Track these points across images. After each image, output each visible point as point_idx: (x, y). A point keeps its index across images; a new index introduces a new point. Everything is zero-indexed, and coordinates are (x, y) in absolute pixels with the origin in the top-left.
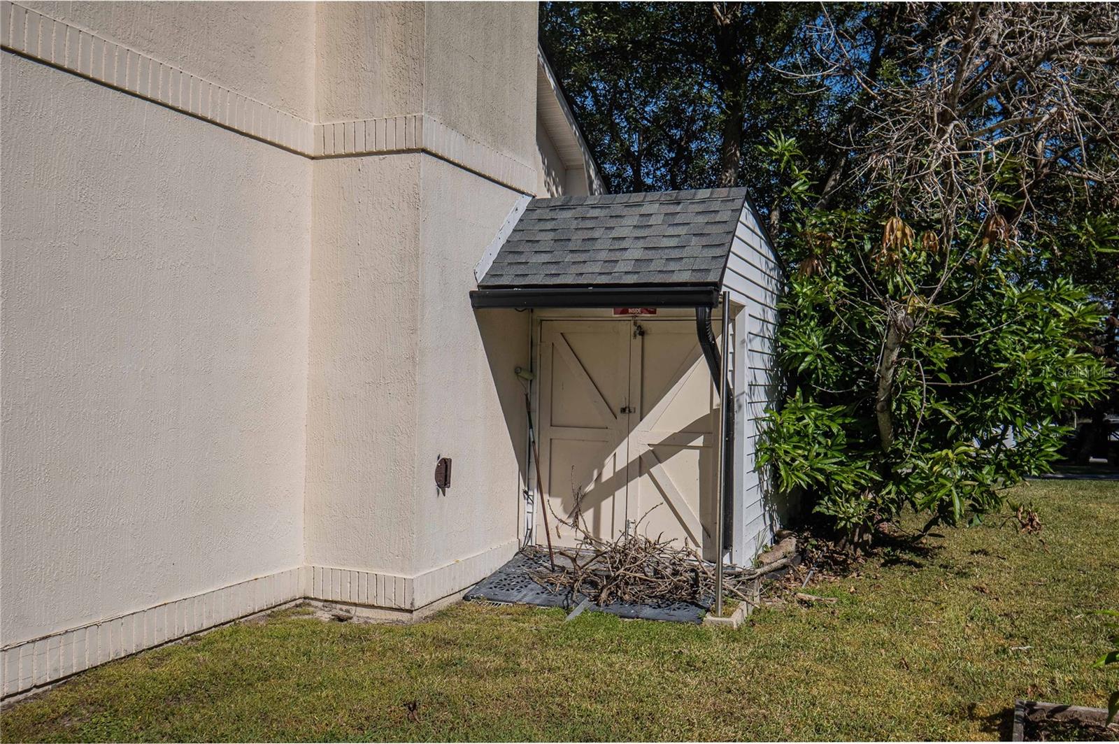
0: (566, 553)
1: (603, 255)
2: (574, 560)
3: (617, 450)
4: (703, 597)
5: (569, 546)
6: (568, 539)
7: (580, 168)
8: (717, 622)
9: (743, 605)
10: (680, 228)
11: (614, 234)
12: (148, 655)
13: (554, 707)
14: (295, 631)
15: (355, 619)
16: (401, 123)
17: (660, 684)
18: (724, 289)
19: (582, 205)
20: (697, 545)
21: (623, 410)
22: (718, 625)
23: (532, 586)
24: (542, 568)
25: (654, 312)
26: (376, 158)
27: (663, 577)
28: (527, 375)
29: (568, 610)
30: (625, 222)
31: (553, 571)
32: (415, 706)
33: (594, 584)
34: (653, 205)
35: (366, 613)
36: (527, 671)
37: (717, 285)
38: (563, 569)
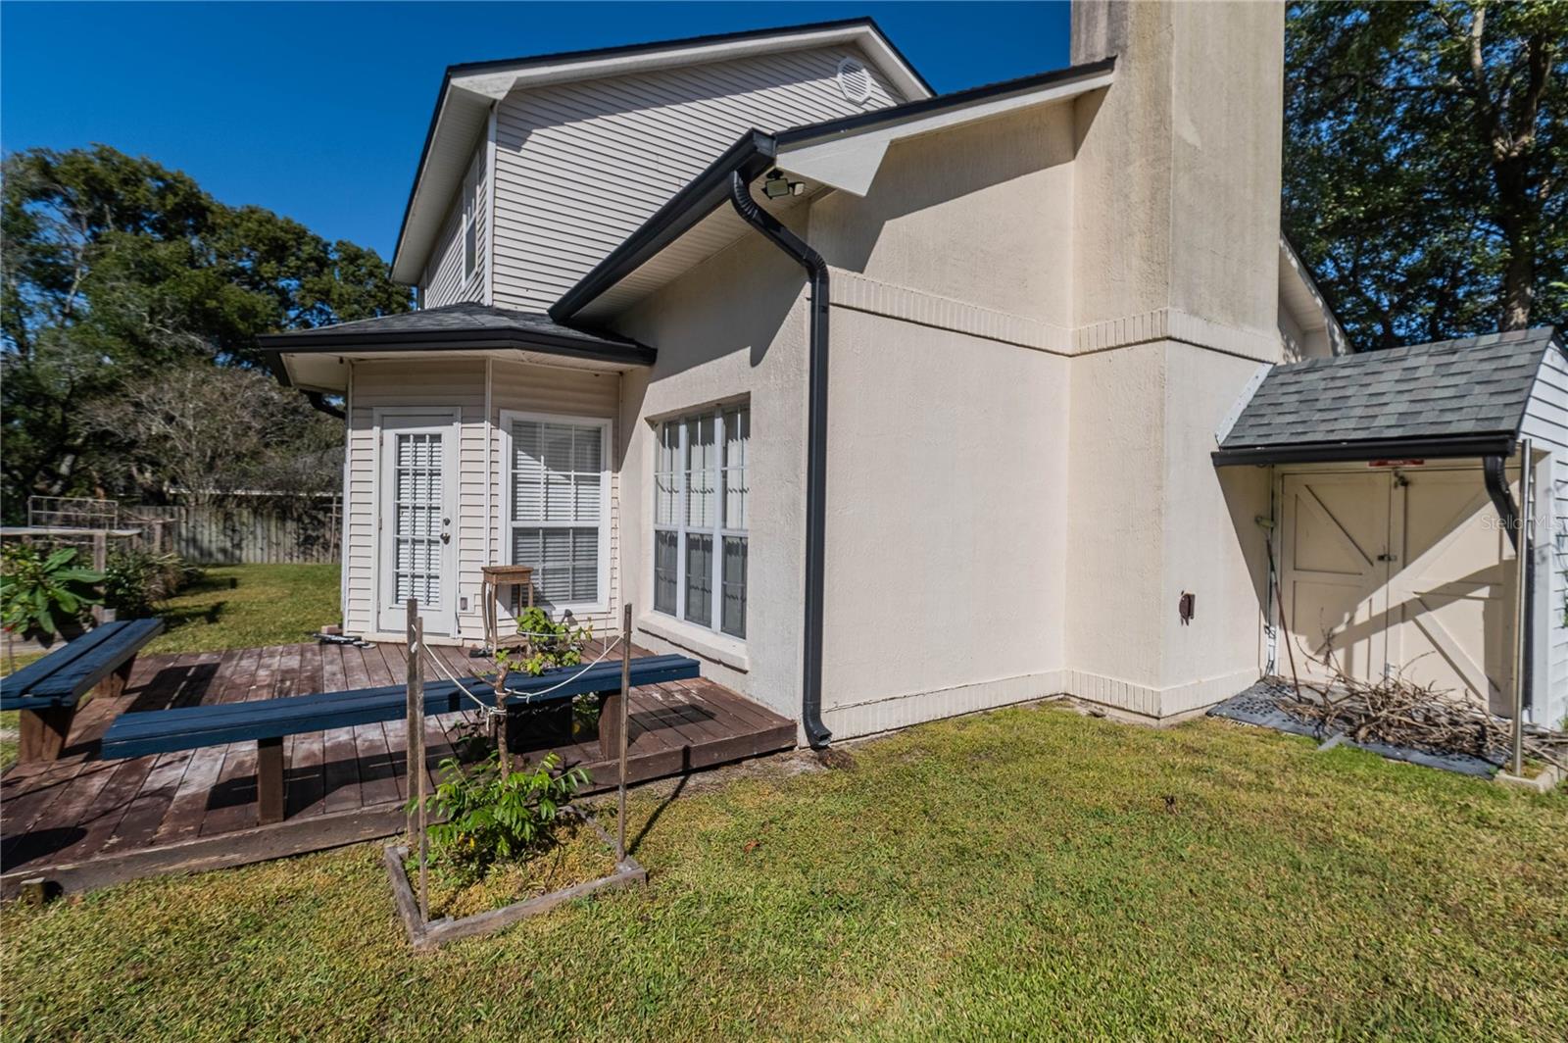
0: (1315, 686)
1: (1359, 412)
2: (1324, 695)
3: (1374, 596)
4: (1493, 753)
5: (1320, 681)
6: (1317, 674)
7: (1321, 331)
8: (1516, 782)
9: (1553, 769)
10: (1459, 377)
11: (1371, 390)
12: (956, 720)
13: (1317, 831)
14: (1060, 720)
15: (1107, 717)
16: (1148, 318)
17: (1444, 833)
18: (1521, 437)
19: (1331, 366)
20: (1480, 697)
21: (1381, 558)
22: (1517, 786)
23: (1277, 712)
24: (1286, 698)
25: (1422, 463)
26: (1124, 349)
27: (1437, 725)
28: (1268, 523)
29: (1319, 741)
30: (1383, 377)
31: (1300, 701)
32: (1172, 800)
33: (1349, 721)
34: (1421, 359)
35: (1118, 713)
36: (1281, 790)
37: (1513, 434)
38: (1311, 702)
